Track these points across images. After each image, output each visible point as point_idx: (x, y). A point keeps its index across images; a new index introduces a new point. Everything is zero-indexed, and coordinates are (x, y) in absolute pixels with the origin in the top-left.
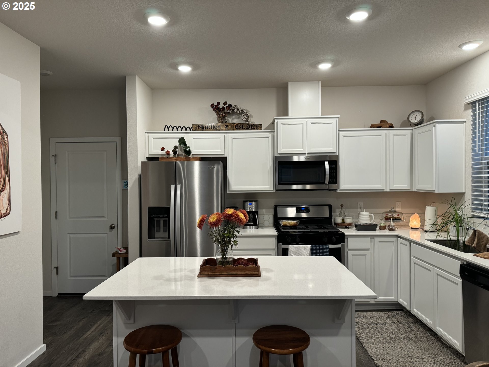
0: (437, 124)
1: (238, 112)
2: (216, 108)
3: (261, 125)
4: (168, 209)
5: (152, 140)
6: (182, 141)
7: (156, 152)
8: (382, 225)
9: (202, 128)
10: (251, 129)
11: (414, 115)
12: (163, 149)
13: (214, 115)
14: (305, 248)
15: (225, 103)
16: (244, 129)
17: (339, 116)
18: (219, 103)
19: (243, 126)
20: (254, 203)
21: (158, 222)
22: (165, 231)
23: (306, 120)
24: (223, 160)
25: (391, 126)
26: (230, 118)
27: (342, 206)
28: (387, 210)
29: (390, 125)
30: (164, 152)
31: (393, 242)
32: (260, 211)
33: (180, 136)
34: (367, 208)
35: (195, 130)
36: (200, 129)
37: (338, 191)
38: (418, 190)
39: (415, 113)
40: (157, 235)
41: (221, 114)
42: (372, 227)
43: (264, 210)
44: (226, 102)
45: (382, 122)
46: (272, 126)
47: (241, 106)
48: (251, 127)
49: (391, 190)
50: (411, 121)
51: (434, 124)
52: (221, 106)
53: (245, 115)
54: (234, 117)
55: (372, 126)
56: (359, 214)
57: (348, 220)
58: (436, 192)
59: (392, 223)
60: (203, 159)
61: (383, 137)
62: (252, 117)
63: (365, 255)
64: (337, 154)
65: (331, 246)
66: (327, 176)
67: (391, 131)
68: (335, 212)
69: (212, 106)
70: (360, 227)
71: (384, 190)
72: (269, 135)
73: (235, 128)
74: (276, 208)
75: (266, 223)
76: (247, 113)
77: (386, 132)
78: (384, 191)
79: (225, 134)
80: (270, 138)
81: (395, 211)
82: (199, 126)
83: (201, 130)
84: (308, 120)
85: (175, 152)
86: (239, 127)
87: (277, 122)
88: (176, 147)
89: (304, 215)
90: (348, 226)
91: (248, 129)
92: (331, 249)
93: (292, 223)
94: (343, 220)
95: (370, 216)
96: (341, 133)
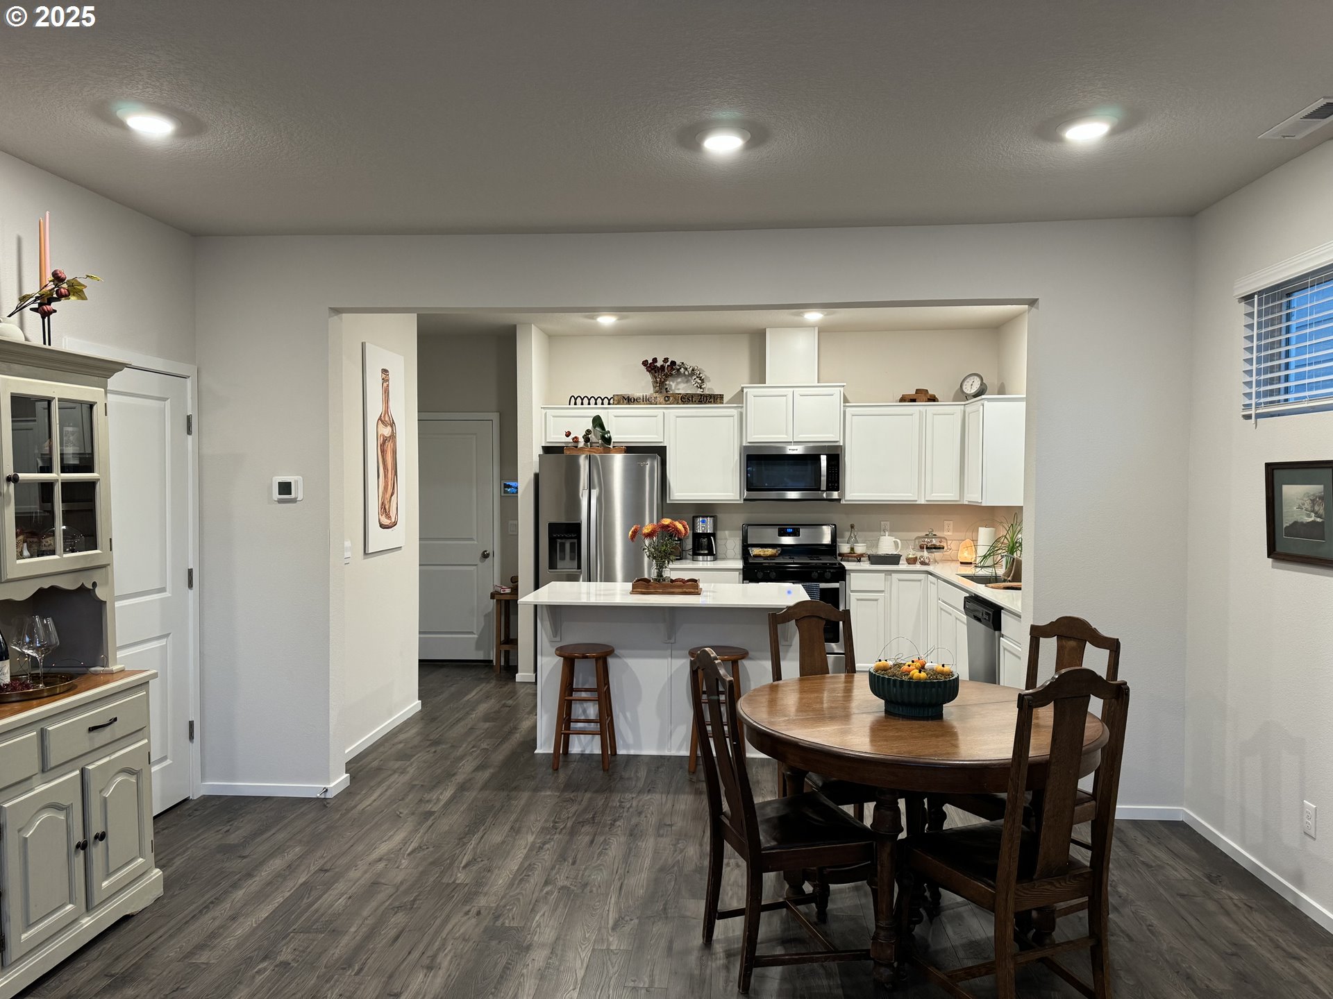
0: (986, 403)
1: (687, 373)
2: (651, 367)
3: (721, 397)
4: (579, 526)
5: (551, 420)
6: (597, 422)
7: (558, 438)
8: (910, 556)
9: (629, 400)
10: (705, 403)
11: (970, 381)
12: (568, 434)
13: (648, 378)
15: (666, 360)
16: (693, 402)
17: (845, 384)
18: (655, 360)
19: (692, 397)
20: (709, 521)
21: (563, 545)
22: (572, 559)
23: (792, 389)
24: (660, 452)
25: (933, 399)
26: (673, 382)
27: (852, 527)
28: (923, 534)
29: (929, 397)
30: (570, 439)
31: (920, 581)
32: (719, 534)
33: (595, 413)
34: (893, 530)
35: (618, 404)
36: (625, 401)
37: (843, 502)
38: (969, 502)
39: (972, 378)
40: (560, 564)
41: (660, 377)
42: (894, 559)
43: (727, 532)
44: (668, 359)
45: (918, 391)
46: (739, 398)
47: (690, 364)
48: (706, 400)
49: (927, 501)
50: (965, 390)
51: (982, 402)
52: (659, 364)
53: (697, 377)
54: (679, 380)
55: (903, 399)
56: (878, 539)
57: (860, 549)
58: (983, 505)
59: (925, 553)
60: (629, 450)
61: (917, 416)
62: (709, 381)
63: (877, 600)
64: (842, 444)
65: (823, 585)
66: (824, 479)
67: (928, 408)
68: (842, 537)
69: (645, 363)
70: (877, 559)
71: (916, 501)
72: (735, 412)
73: (680, 401)
74: (745, 528)
75: (730, 553)
76: (701, 375)
77: (921, 408)
78: (917, 503)
79: (664, 411)
80: (736, 417)
81: (935, 535)
82: (624, 397)
83: (626, 404)
84: (795, 389)
85: (587, 440)
86: (686, 399)
87: (747, 393)
88: (588, 432)
89: (787, 540)
90: (859, 558)
91: (700, 402)
92: (823, 590)
93: (769, 551)
94: (852, 549)
95: (896, 543)
96: (848, 410)
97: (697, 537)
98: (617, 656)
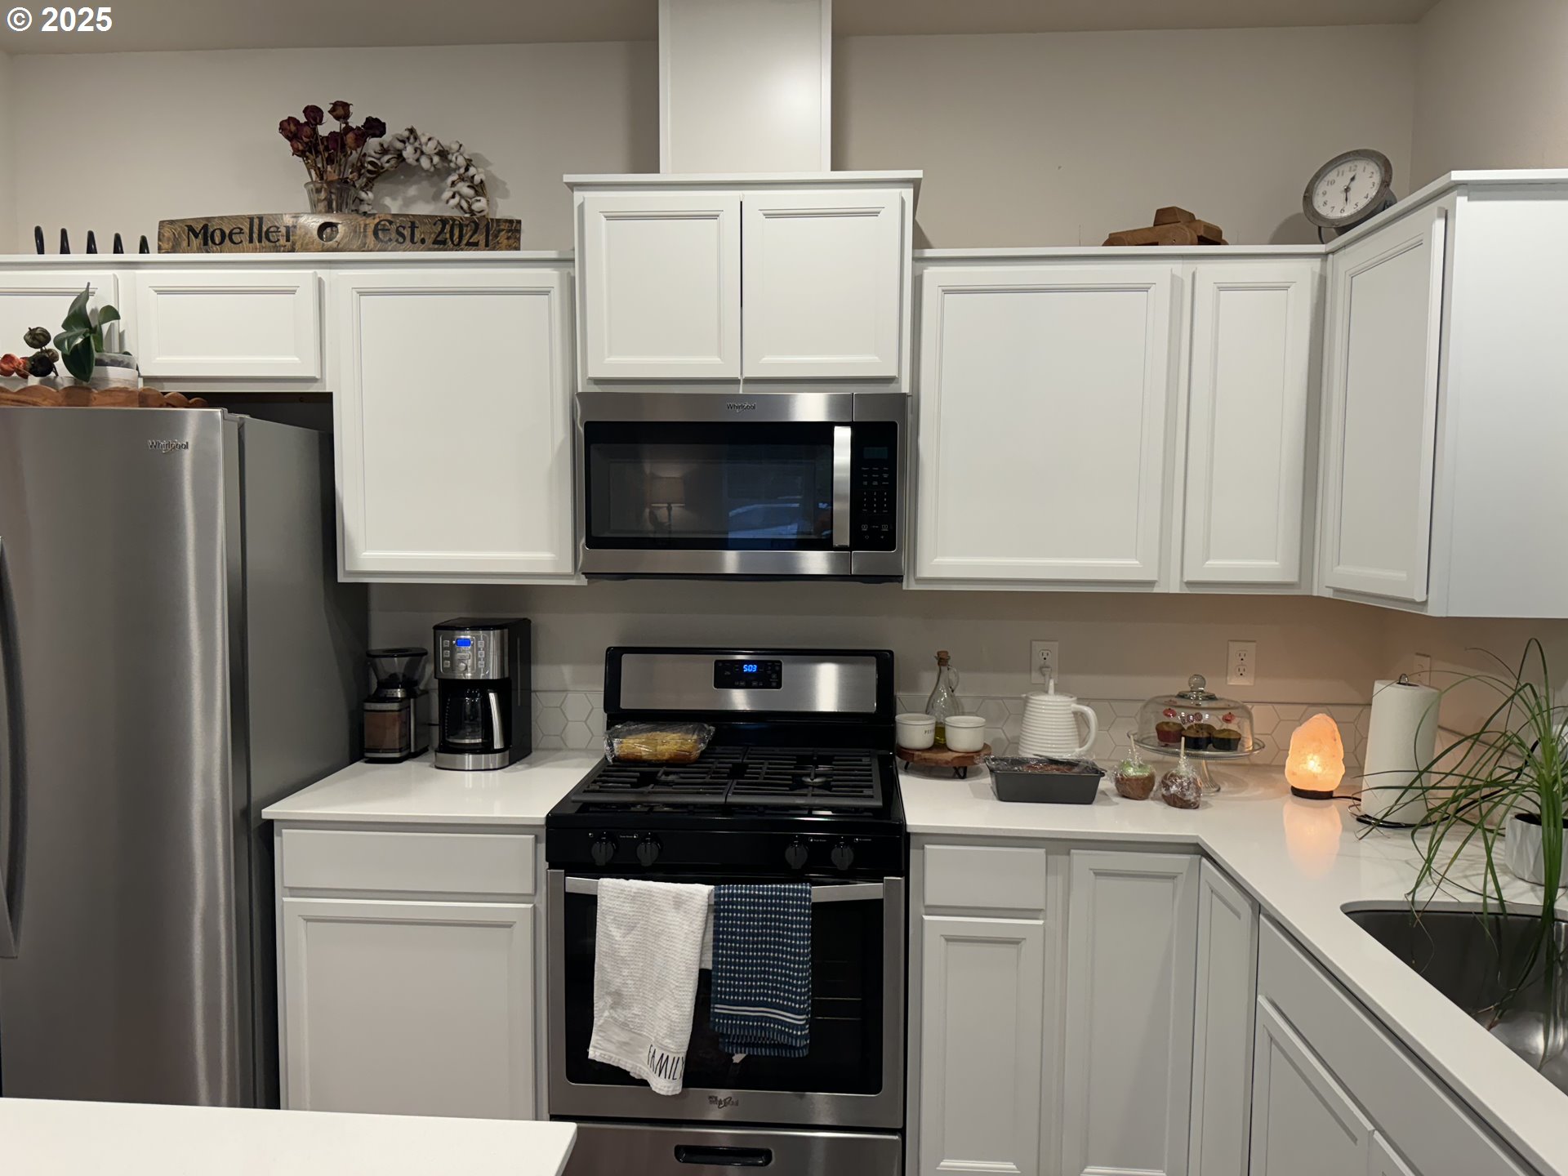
0: (1462, 202)
1: (425, 163)
2: (302, 138)
3: (515, 228)
8: (1131, 772)
9: (205, 237)
10: (457, 247)
11: (1338, 178)
14: (678, 902)
15: (339, 111)
16: (420, 246)
17: (917, 174)
18: (310, 113)
19: (413, 227)
20: (492, 639)
23: (736, 195)
25: (1210, 237)
27: (942, 660)
28: (1172, 689)
29: (1202, 233)
31: (1172, 877)
35: (174, 250)
36: (195, 242)
37: (909, 585)
38: (1337, 590)
39: (1345, 167)
42: (1074, 783)
45: (1163, 216)
46: (568, 236)
47: (437, 130)
48: (461, 237)
49: (1190, 584)
50: (1324, 211)
51: (1442, 202)
52: (329, 126)
53: (462, 179)
55: (1118, 238)
56: (1026, 701)
57: (965, 734)
59: (1184, 765)
61: (1161, 295)
63: (1016, 942)
64: (905, 388)
65: (825, 894)
66: (842, 507)
67: (1203, 267)
68: (914, 686)
69: (290, 130)
71: (1152, 583)
72: (549, 277)
73: (371, 240)
74: (614, 658)
75: (577, 733)
76: (472, 171)
77: (1177, 267)
78: (1156, 590)
79: (323, 273)
80: (556, 294)
81: (1211, 698)
82: (191, 229)
83: (199, 251)
84: (748, 195)
85: (38, 360)
86: (392, 234)
87: (581, 206)
89: (740, 700)
90: (960, 769)
91: (440, 244)
93: (671, 742)
94: (940, 730)
95: (1080, 718)
96: (931, 273)
97: (454, 689)
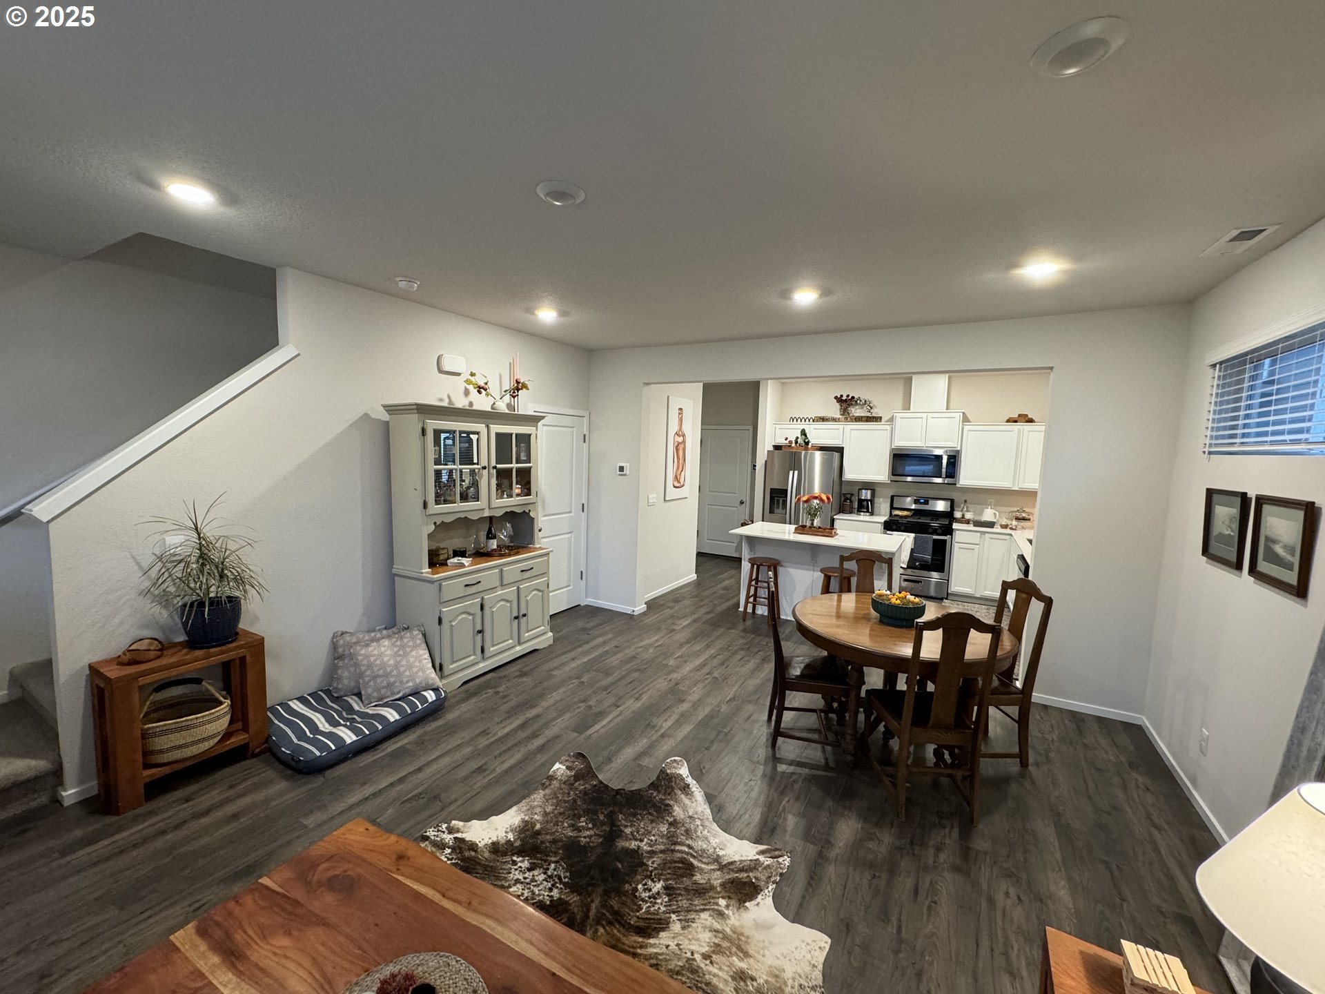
1: (861, 403)
2: (839, 400)
3: (881, 418)
4: (787, 490)
5: (778, 430)
6: (803, 433)
7: (781, 441)
8: (1003, 523)
9: (823, 419)
10: (870, 422)
12: (786, 439)
13: (838, 406)
14: (908, 536)
15: (848, 396)
16: (863, 421)
17: (965, 411)
18: (842, 396)
19: (862, 418)
20: (869, 492)
21: (778, 501)
22: (783, 509)
23: (926, 414)
24: (840, 450)
25: (1031, 421)
26: (852, 409)
27: (965, 501)
28: (1016, 509)
29: (1028, 420)
30: (787, 442)
31: (1006, 540)
32: (876, 500)
33: (802, 427)
34: (994, 506)
35: (817, 422)
36: (821, 420)
37: (958, 486)
40: (776, 511)
41: (844, 405)
42: (991, 525)
43: (880, 499)
44: (850, 395)
45: (1020, 415)
46: (891, 420)
47: (864, 398)
48: (871, 420)
49: (1019, 488)
52: (844, 398)
53: (868, 406)
54: (856, 407)
55: (1008, 421)
56: (983, 511)
57: (968, 516)
59: (1015, 523)
60: (822, 449)
61: (1015, 434)
62: (875, 408)
63: (974, 549)
64: (959, 449)
65: (935, 537)
66: (944, 470)
67: (1027, 427)
68: (959, 506)
69: (836, 398)
70: (978, 524)
71: (1011, 487)
72: (888, 427)
73: (855, 420)
74: (892, 498)
75: (883, 512)
76: (871, 405)
77: (1020, 427)
78: (1012, 489)
79: (844, 426)
80: (889, 431)
81: (1025, 511)
82: (821, 418)
83: (822, 422)
84: (928, 414)
85: (796, 442)
86: (859, 419)
87: (897, 416)
88: (797, 438)
89: (920, 507)
90: (966, 522)
91: (867, 421)
92: (934, 540)
93: (905, 513)
94: (963, 515)
95: (995, 514)
96: (966, 428)
97: (860, 501)
98: (782, 566)
